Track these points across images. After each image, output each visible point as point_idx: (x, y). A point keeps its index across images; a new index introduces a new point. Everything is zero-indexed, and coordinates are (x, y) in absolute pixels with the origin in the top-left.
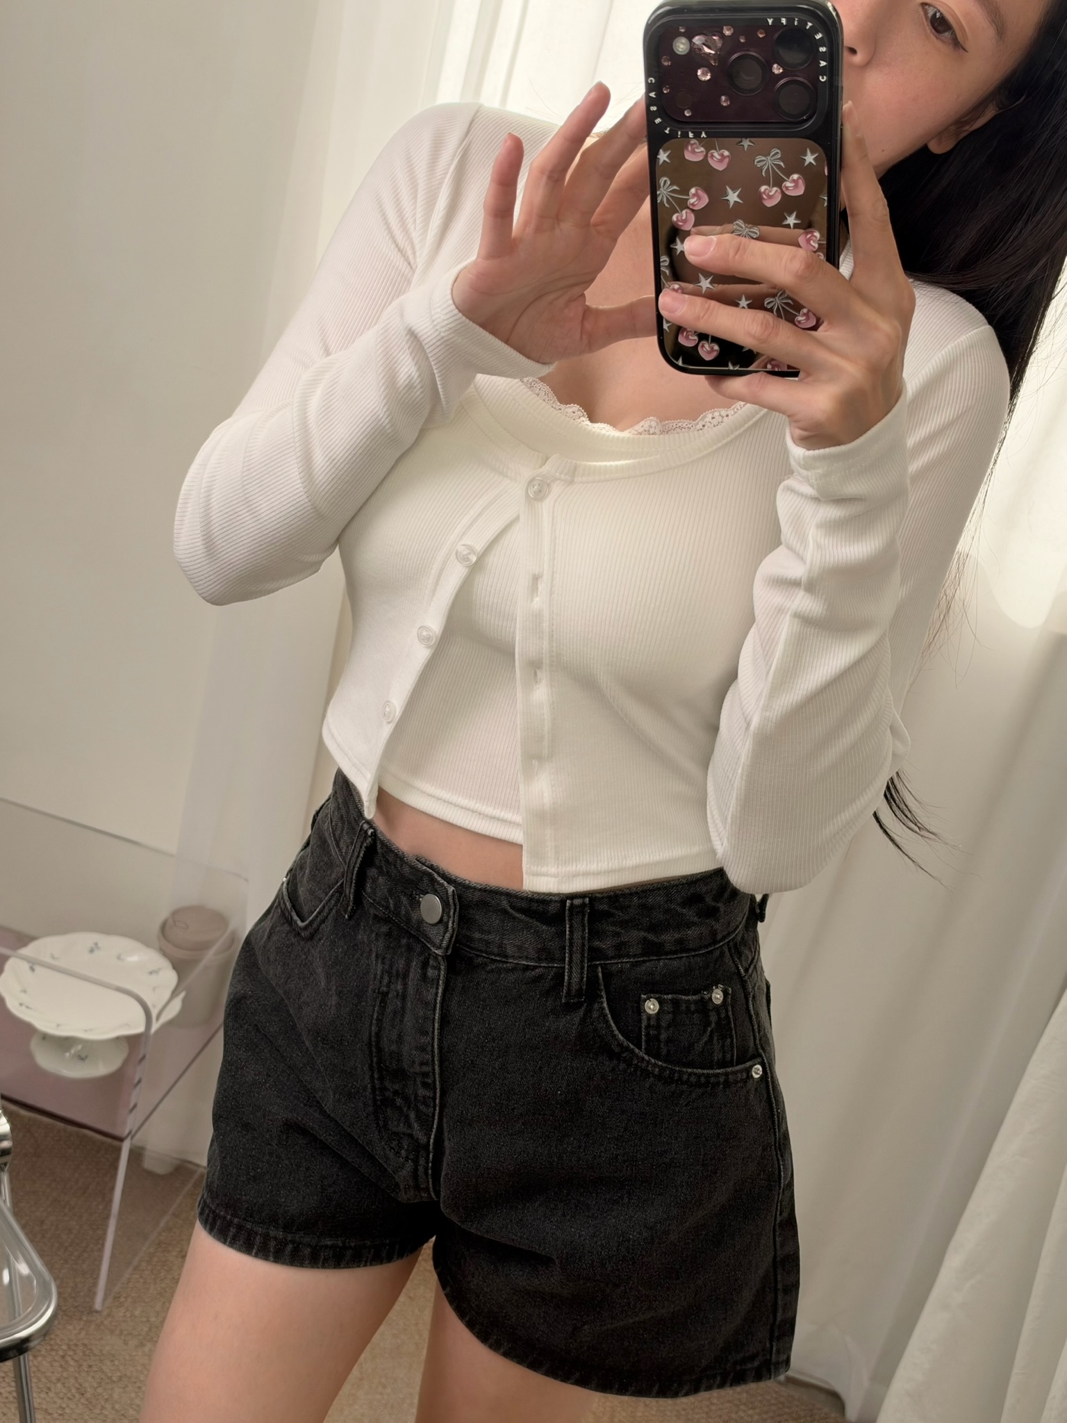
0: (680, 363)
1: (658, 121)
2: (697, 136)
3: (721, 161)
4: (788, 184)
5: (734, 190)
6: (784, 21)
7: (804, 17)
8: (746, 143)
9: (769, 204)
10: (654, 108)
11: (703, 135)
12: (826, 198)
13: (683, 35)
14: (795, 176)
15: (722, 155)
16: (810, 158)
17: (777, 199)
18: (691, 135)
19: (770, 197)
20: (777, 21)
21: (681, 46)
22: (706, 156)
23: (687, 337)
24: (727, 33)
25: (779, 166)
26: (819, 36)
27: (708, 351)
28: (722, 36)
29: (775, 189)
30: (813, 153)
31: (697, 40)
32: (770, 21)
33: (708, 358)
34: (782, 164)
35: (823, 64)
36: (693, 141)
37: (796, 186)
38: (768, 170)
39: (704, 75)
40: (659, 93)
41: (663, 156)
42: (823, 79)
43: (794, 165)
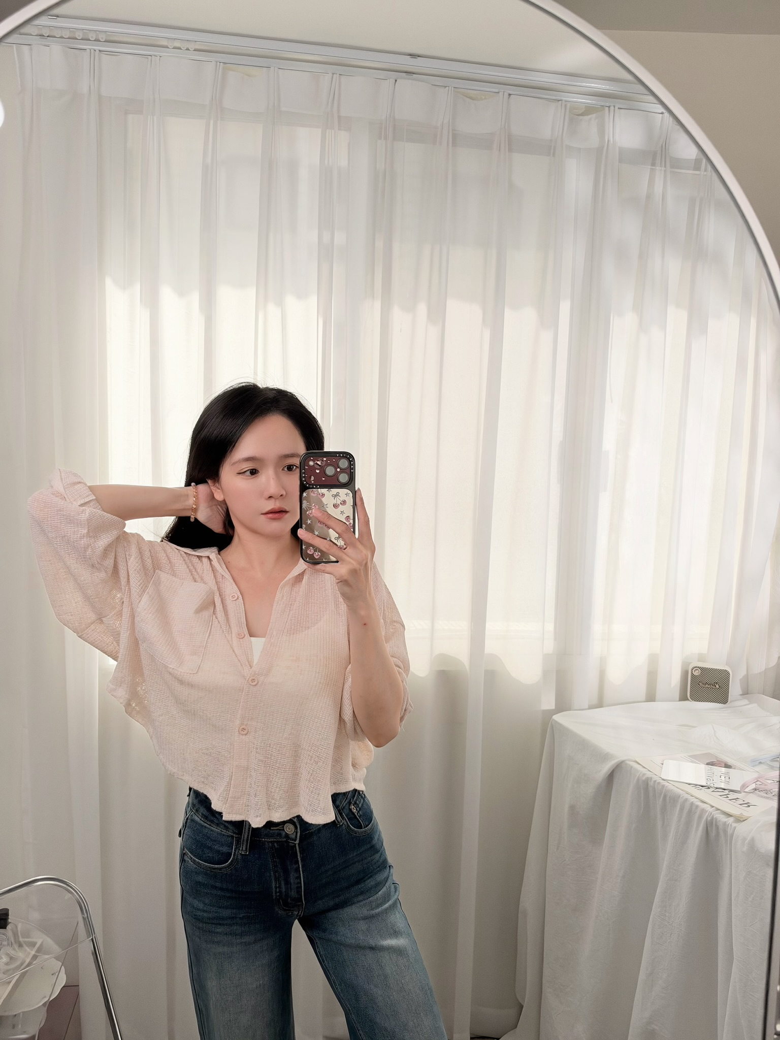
13: (311, 460)
21: (311, 463)
23: (310, 551)
24: (325, 459)
27: (317, 555)
28: (323, 460)
33: (317, 557)
36: (314, 490)
39: (318, 471)
41: (305, 494)
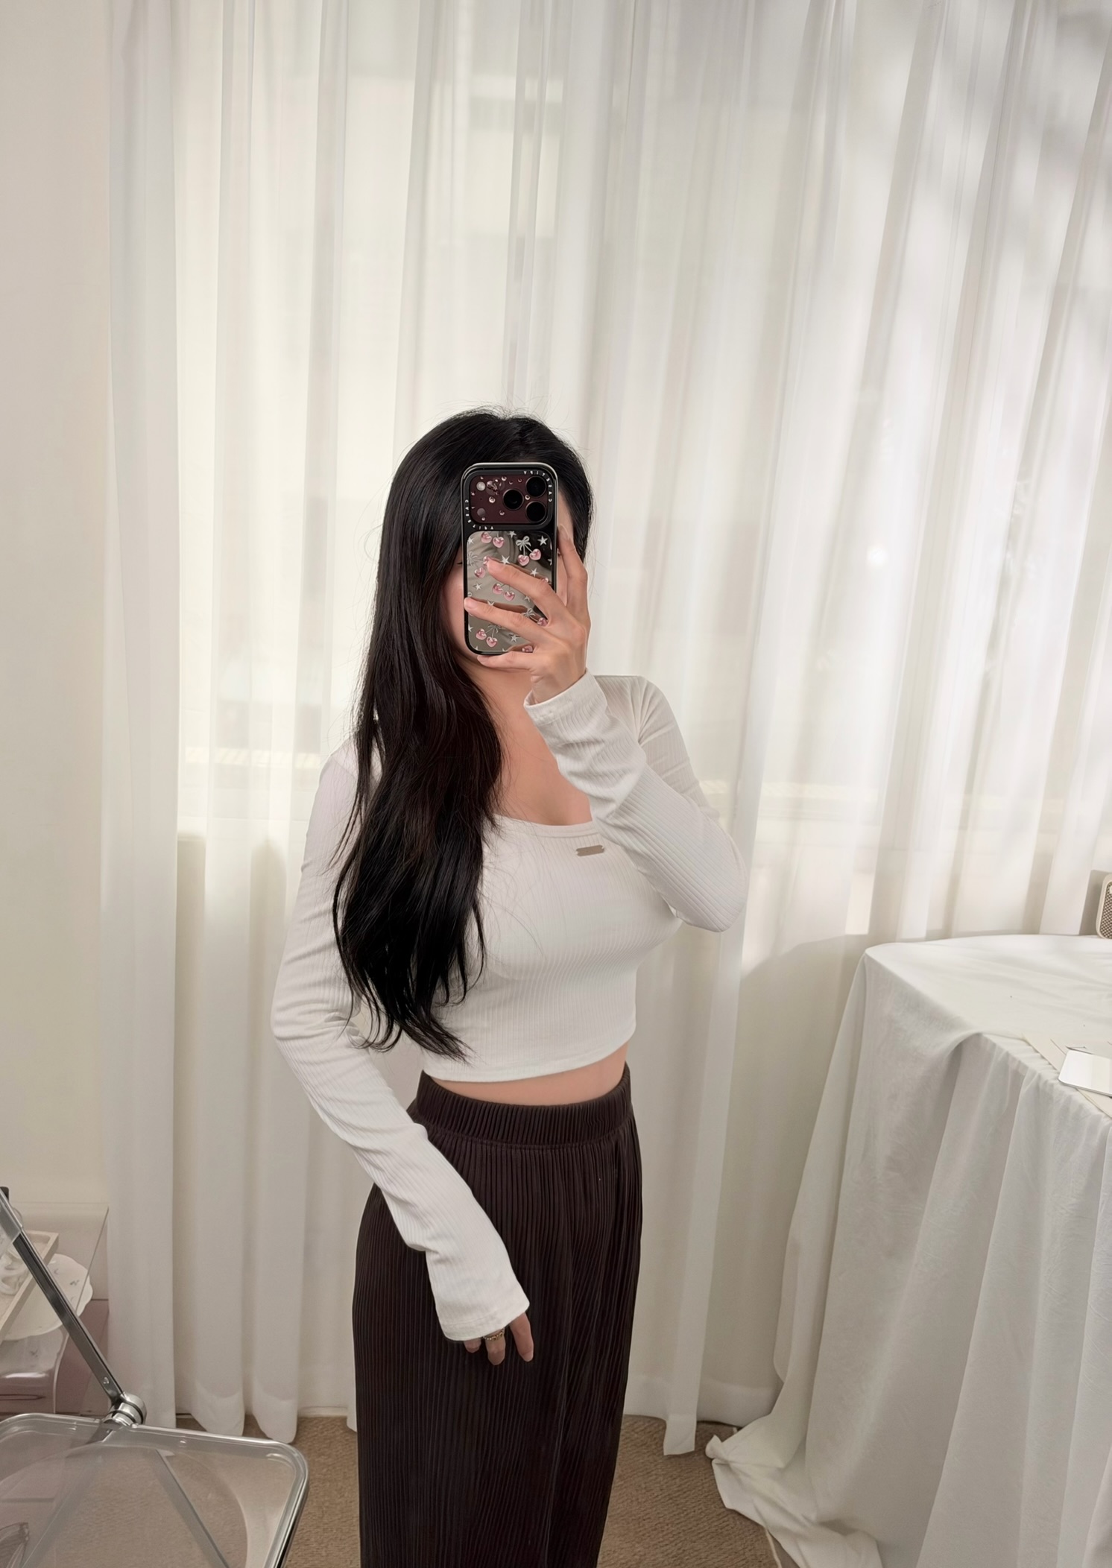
0: (477, 649)
1: (469, 521)
2: (489, 530)
3: (499, 543)
4: (532, 554)
5: (506, 558)
6: (532, 472)
7: (541, 471)
8: (512, 534)
9: (523, 564)
10: (467, 515)
11: (492, 528)
12: (551, 560)
13: (482, 481)
14: (536, 550)
15: (500, 540)
16: (543, 541)
17: (528, 561)
18: (486, 528)
19: (524, 561)
20: (528, 473)
21: (481, 486)
22: (492, 541)
23: (481, 635)
24: (503, 479)
25: (528, 545)
26: (548, 480)
28: (500, 481)
29: (526, 557)
30: (544, 538)
31: (489, 483)
32: (525, 472)
33: (491, 645)
34: (529, 544)
35: (550, 493)
36: (486, 533)
37: (537, 555)
38: (522, 548)
39: (491, 501)
40: (470, 508)
42: (550, 500)
43: (535, 544)
